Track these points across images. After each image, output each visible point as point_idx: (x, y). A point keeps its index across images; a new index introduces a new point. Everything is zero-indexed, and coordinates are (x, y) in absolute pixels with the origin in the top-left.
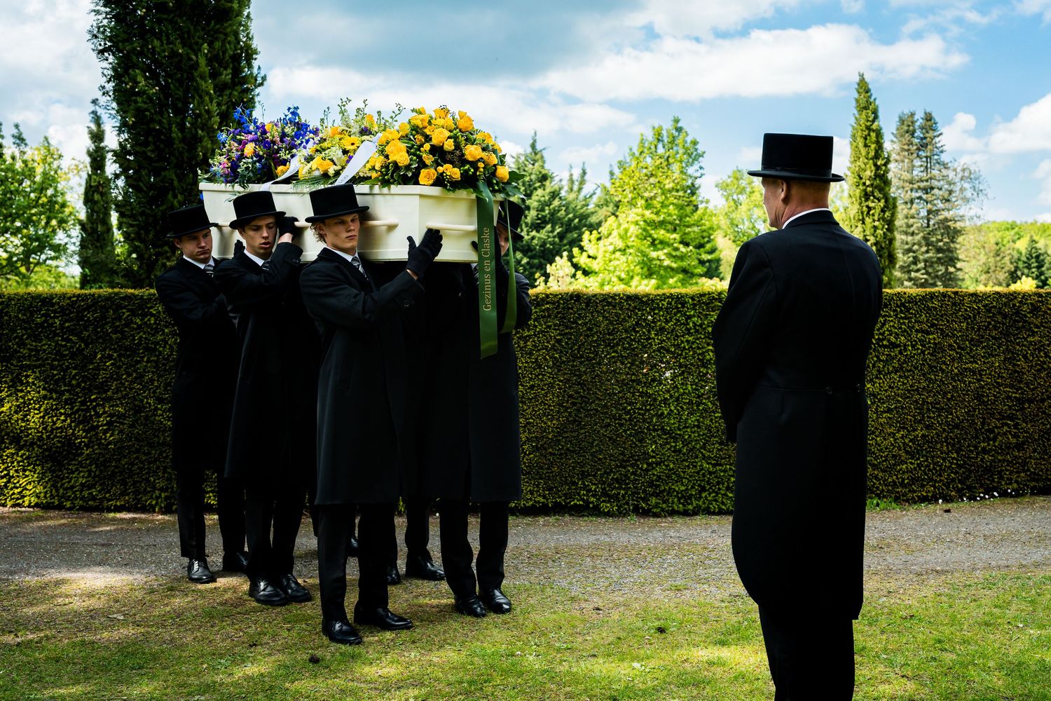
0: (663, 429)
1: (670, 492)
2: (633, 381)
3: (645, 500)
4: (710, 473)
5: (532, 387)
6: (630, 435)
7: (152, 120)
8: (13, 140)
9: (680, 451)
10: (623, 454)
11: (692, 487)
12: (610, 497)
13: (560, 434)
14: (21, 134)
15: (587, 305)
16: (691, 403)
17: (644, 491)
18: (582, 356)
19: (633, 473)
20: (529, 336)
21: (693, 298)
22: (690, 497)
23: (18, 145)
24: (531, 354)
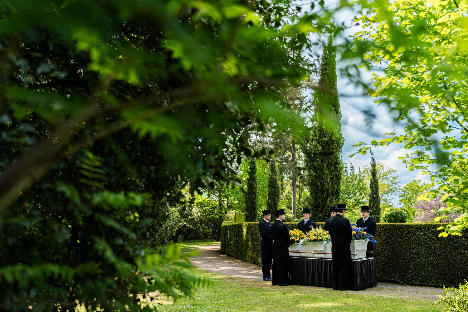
0: (415, 262)
1: (418, 279)
2: (407, 248)
3: (411, 281)
4: (429, 275)
5: (381, 249)
6: (407, 263)
7: (315, 181)
8: (350, 168)
9: (420, 268)
10: (405, 268)
11: (424, 278)
12: (402, 279)
13: (389, 261)
14: (352, 166)
15: (395, 227)
16: (423, 255)
17: (411, 278)
18: (394, 241)
19: (408, 273)
20: (381, 235)
21: (423, 226)
22: (423, 281)
23: (352, 170)
24: (381, 240)
